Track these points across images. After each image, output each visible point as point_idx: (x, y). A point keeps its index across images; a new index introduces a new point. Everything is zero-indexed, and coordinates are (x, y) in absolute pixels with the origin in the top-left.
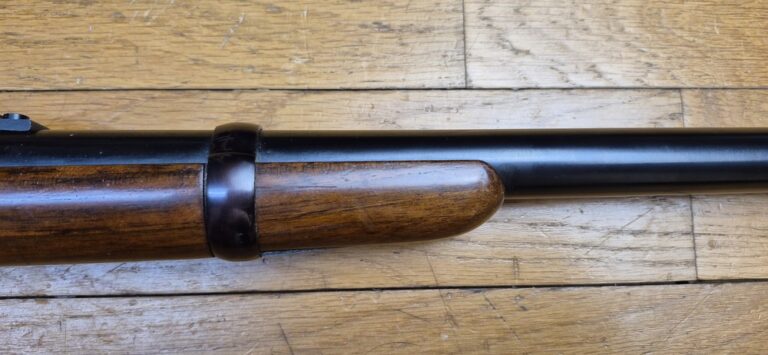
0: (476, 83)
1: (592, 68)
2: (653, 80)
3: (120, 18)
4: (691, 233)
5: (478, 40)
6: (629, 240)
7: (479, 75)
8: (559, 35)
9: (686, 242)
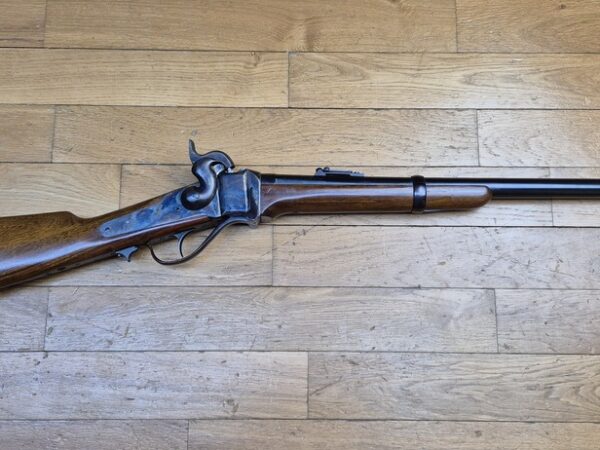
0: (482, 164)
1: (520, 161)
2: (541, 165)
3: (371, 145)
4: (552, 212)
5: (483, 151)
6: (531, 214)
7: (483, 163)
8: (509, 150)
9: (550, 215)
